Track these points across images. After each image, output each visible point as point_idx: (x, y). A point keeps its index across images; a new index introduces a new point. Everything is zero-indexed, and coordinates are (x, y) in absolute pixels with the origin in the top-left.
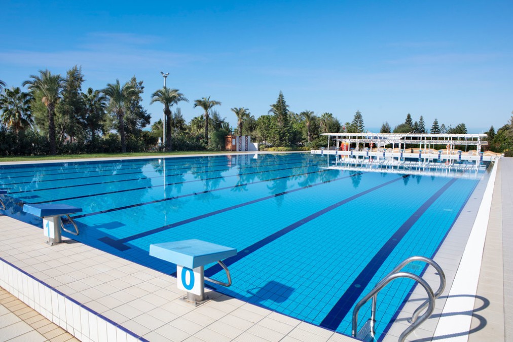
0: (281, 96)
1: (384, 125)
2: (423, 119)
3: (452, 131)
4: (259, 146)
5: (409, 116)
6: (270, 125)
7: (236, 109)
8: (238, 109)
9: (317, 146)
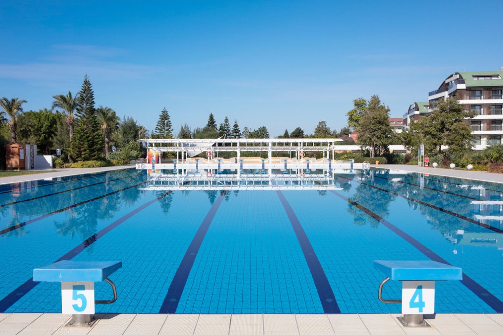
0: (87, 83)
1: (182, 127)
2: (229, 120)
3: (251, 136)
4: (53, 161)
5: (211, 117)
6: (41, 127)
7: (6, 99)
8: (10, 100)
9: (128, 158)
